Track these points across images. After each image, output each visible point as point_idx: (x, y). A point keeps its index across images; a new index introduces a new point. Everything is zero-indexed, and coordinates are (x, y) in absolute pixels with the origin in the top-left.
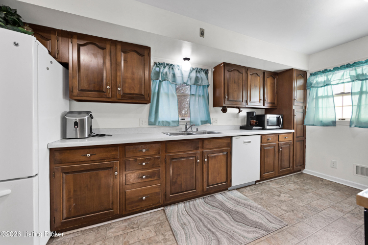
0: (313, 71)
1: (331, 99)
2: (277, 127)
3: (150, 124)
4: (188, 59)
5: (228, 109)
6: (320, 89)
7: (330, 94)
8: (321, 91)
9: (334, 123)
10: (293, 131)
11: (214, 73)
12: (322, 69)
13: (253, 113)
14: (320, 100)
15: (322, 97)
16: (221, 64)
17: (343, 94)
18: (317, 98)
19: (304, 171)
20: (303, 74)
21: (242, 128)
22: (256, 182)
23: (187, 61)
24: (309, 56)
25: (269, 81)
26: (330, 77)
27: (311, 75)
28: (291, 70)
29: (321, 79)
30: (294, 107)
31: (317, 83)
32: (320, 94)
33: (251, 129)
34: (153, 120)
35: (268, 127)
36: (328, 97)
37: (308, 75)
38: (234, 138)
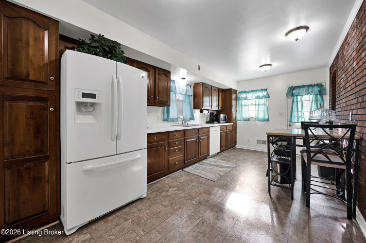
0: (240, 91)
1: (248, 107)
2: (225, 122)
3: (164, 120)
4: (184, 79)
5: (204, 111)
6: (243, 101)
7: (247, 104)
8: (244, 102)
9: (249, 120)
10: (232, 124)
11: (194, 87)
12: (244, 91)
13: (213, 113)
14: (243, 107)
15: (244, 105)
16: (200, 83)
17: (252, 105)
18: (242, 106)
19: (236, 147)
20: (236, 91)
21: (207, 123)
22: (218, 153)
23: (183, 80)
24: (238, 82)
25: (221, 94)
26: (247, 95)
27: (239, 93)
28: (231, 89)
29: (243, 95)
30: (232, 111)
31: (242, 97)
32: (243, 104)
33: (213, 123)
34: (166, 117)
35: (221, 122)
36: (246, 105)
37: (238, 93)
38: (210, 128)
